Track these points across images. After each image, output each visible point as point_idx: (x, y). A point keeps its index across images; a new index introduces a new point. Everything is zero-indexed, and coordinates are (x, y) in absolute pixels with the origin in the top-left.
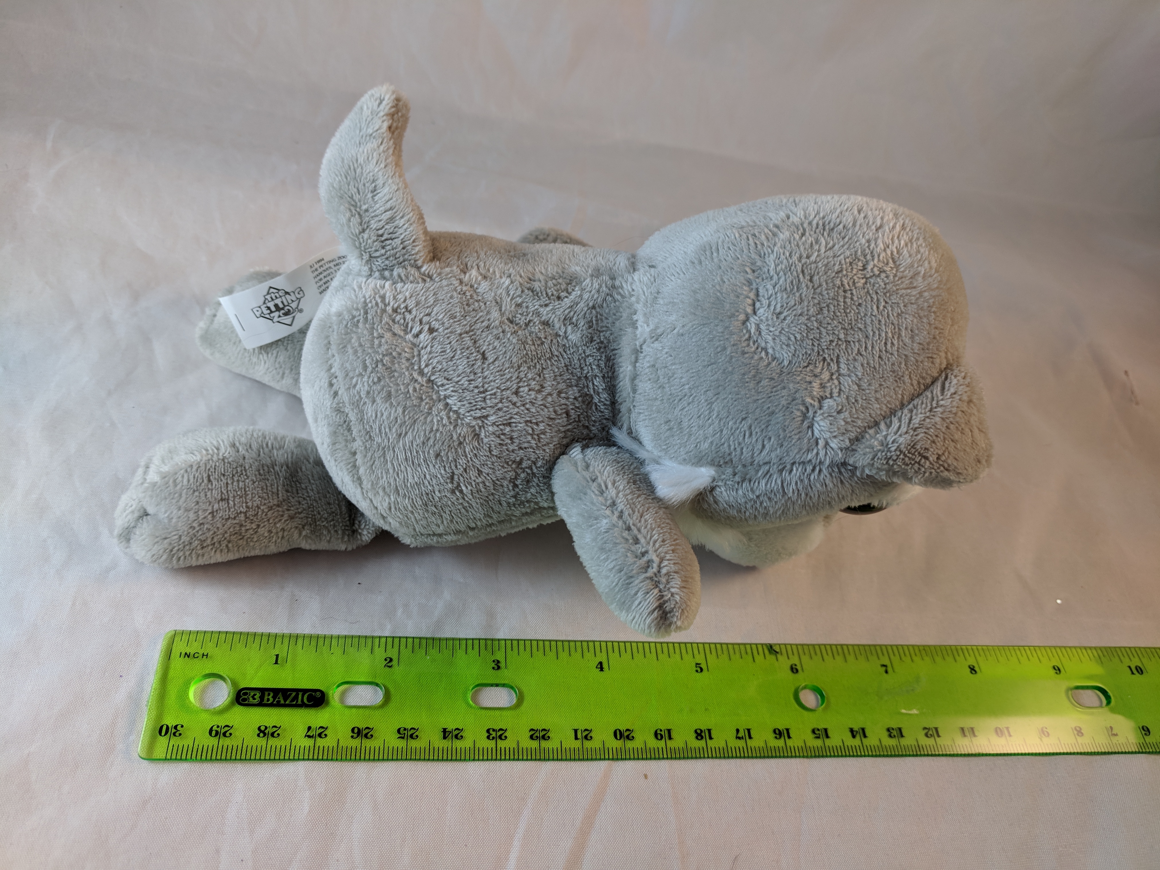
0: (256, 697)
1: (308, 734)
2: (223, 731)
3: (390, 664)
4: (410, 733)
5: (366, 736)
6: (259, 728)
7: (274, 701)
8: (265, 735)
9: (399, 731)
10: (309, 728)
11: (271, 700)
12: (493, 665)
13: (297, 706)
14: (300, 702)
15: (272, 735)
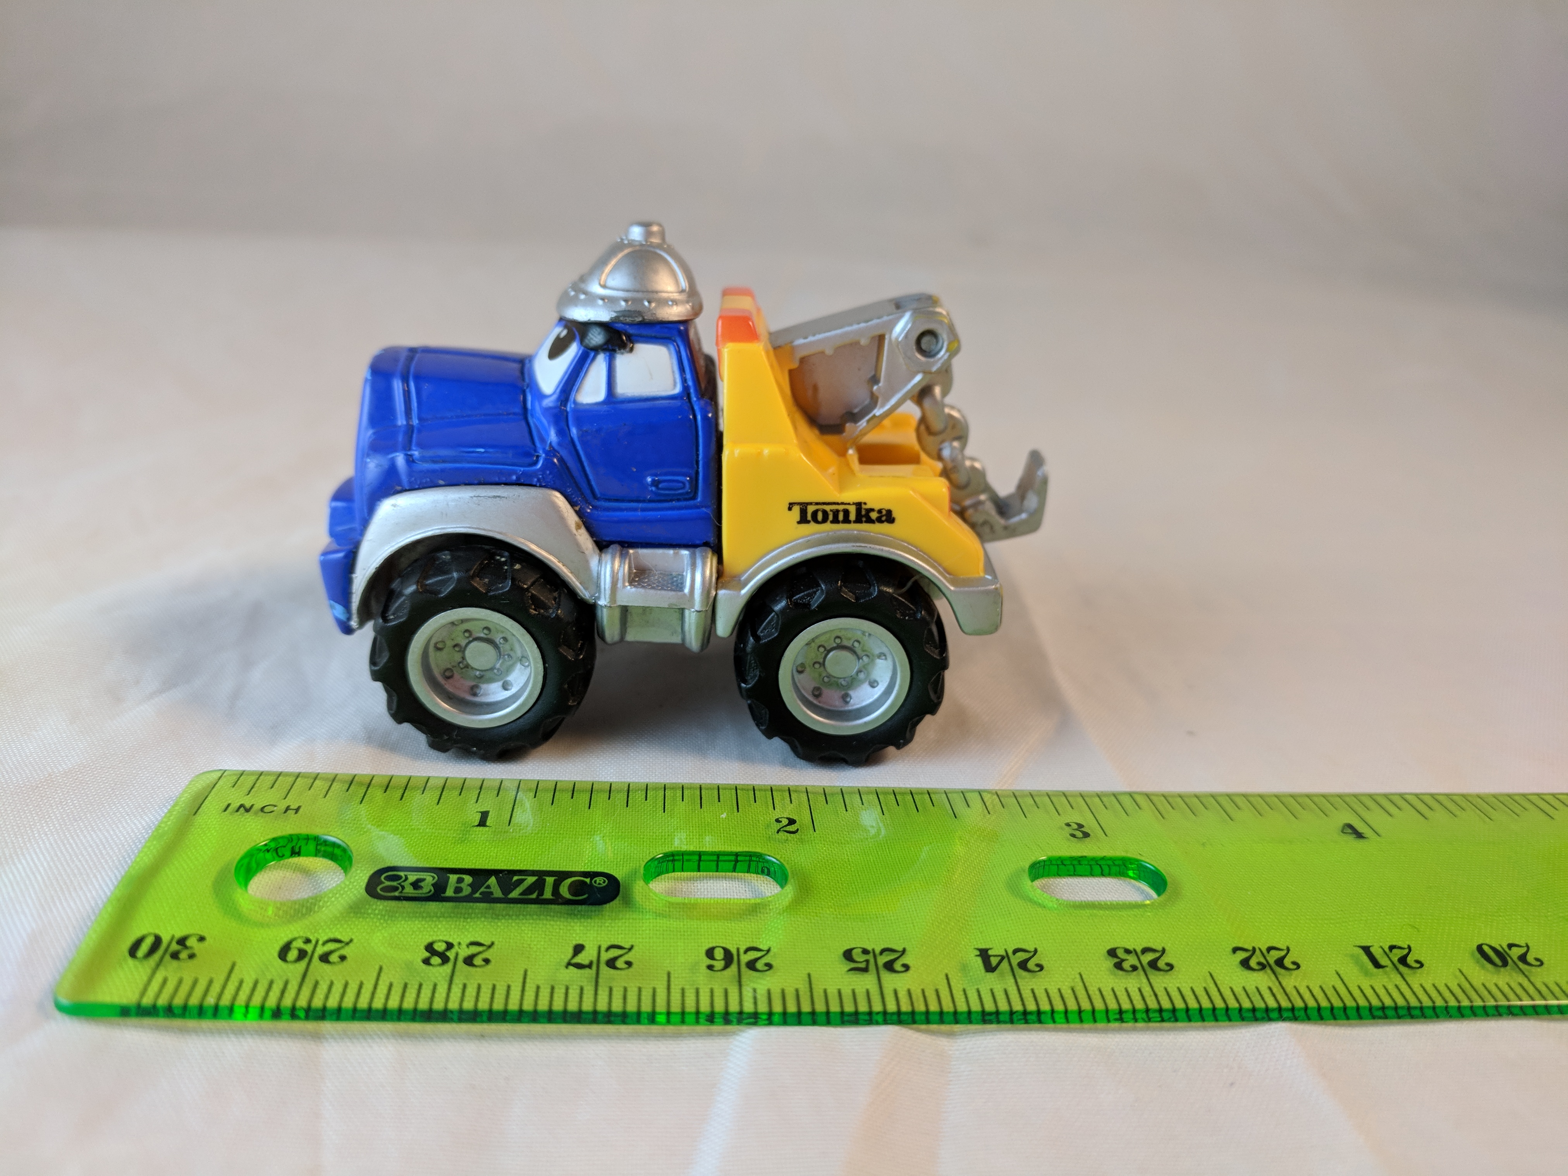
0: (422, 884)
1: (579, 959)
2: (320, 950)
3: (792, 828)
4: (882, 960)
5: (751, 965)
6: (429, 948)
7: (474, 891)
8: (445, 959)
9: (848, 955)
10: (578, 949)
11: (467, 891)
12: (1068, 830)
13: (539, 901)
14: (548, 894)
15: (469, 961)
